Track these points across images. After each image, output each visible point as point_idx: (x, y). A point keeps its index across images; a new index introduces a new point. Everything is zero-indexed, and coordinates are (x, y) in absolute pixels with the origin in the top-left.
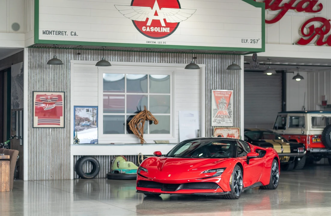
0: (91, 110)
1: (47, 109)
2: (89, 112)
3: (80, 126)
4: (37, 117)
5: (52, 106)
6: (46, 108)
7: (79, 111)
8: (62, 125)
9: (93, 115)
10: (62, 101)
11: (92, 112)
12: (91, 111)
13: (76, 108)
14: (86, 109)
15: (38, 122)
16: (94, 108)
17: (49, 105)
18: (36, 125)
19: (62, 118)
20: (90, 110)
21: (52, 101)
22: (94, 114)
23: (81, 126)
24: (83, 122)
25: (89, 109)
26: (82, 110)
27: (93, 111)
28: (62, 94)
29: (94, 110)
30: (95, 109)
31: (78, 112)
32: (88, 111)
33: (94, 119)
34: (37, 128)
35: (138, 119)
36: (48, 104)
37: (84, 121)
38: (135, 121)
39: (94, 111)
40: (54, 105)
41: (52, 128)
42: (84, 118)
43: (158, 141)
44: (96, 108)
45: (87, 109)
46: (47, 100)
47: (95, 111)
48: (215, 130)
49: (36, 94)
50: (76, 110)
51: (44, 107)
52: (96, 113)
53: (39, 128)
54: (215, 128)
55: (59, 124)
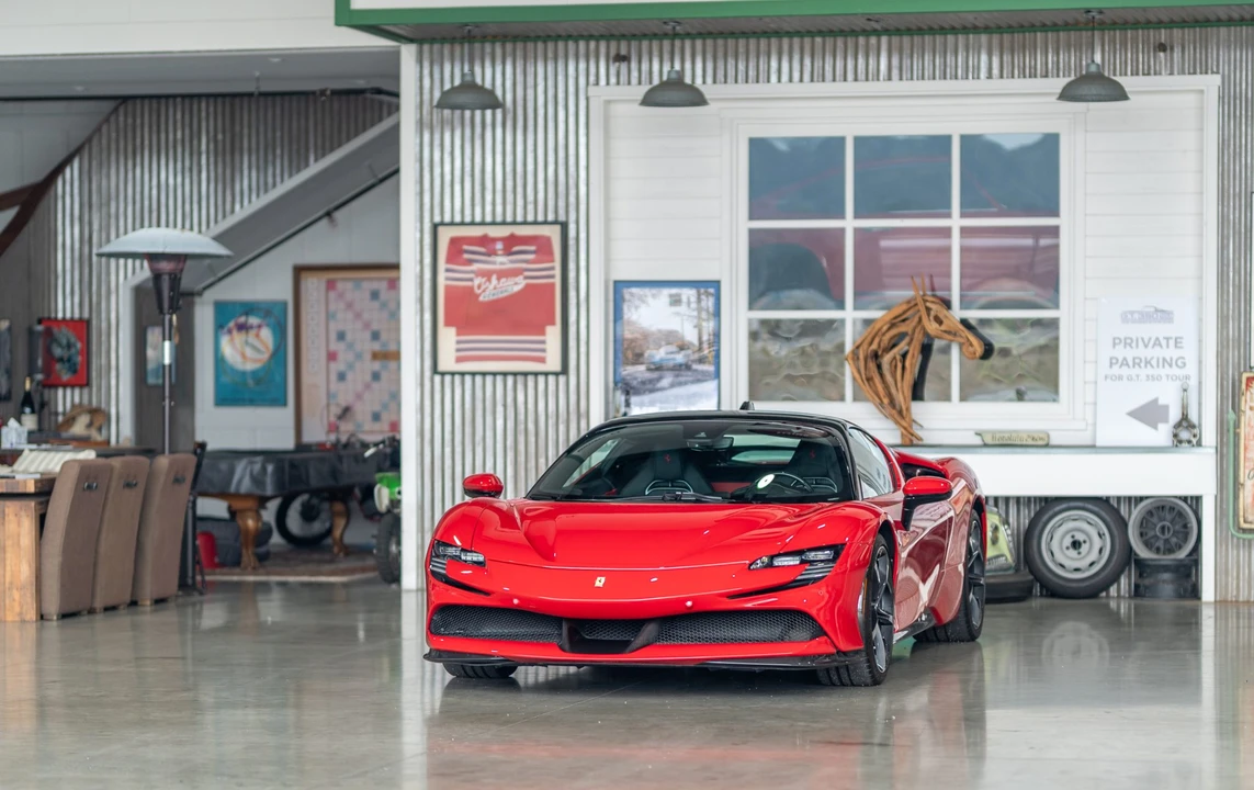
0: (689, 299)
1: (492, 298)
2: (683, 309)
3: (642, 368)
4: (452, 331)
5: (511, 281)
6: (487, 293)
7: (637, 302)
8: (553, 363)
9: (699, 318)
10: (553, 261)
11: (694, 305)
12: (689, 303)
13: (627, 293)
14: (666, 292)
15: (458, 350)
16: (702, 290)
17: (499, 279)
18: (447, 362)
19: (553, 334)
20: (684, 299)
21: (512, 262)
22: (704, 315)
23: (649, 369)
24: (654, 352)
25: (679, 295)
26: (650, 300)
27: (699, 300)
28: (553, 233)
29: (703, 297)
30: (708, 294)
31: (637, 308)
32: (676, 301)
33: (705, 338)
34: (453, 374)
35: (884, 334)
36: (494, 278)
37: (660, 347)
38: (871, 343)
39: (703, 304)
40: (521, 277)
41: (515, 374)
42: (660, 331)
43: (993, 433)
44: (712, 290)
45: (671, 296)
46: (492, 259)
47: (709, 303)
48: (1244, 386)
49: (445, 235)
50: (627, 296)
51: (479, 287)
52: (711, 309)
53: (463, 374)
54: (1245, 376)
55: (542, 360)
